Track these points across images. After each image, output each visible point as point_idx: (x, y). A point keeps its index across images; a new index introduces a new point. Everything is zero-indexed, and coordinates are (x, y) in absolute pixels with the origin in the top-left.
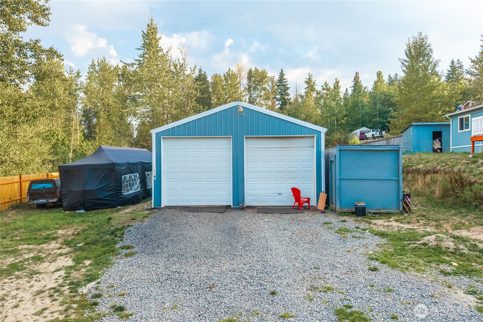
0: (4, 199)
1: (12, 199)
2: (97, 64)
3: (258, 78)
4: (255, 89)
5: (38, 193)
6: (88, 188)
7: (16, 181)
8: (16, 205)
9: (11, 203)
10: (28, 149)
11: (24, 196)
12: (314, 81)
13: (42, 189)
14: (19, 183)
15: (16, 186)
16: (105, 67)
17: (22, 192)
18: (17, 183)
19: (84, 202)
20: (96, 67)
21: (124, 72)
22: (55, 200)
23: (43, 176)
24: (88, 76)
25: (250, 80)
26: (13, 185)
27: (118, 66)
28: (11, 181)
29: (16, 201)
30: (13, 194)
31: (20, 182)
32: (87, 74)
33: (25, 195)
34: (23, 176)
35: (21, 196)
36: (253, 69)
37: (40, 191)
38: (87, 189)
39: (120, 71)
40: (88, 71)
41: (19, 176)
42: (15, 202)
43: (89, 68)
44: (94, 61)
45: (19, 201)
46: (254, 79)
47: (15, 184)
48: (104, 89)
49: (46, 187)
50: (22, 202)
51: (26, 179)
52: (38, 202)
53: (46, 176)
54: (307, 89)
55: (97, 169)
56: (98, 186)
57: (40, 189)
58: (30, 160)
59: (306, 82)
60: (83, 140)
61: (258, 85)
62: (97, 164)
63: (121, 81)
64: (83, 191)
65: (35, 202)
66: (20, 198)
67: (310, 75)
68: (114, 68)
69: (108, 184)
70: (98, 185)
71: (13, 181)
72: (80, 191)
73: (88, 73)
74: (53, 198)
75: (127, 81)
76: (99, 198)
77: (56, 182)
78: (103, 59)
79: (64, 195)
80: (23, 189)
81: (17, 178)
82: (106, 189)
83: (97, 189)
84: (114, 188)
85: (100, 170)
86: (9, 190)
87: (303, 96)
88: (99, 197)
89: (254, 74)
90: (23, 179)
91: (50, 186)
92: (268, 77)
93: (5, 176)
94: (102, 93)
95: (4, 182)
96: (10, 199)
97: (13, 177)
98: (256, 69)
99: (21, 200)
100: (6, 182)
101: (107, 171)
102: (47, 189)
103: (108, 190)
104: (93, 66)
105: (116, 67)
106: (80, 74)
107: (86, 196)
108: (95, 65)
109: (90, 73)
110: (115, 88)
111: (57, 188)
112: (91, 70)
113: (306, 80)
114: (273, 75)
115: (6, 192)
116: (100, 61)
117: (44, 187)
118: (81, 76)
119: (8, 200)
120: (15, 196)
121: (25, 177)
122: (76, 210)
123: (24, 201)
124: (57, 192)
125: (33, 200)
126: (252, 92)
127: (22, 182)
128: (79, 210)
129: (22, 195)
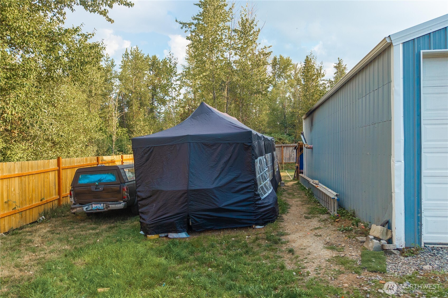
0: (31, 200)
1: (45, 200)
2: (130, 53)
3: (283, 66)
4: (279, 76)
5: (91, 192)
6: (198, 185)
7: (51, 168)
8: (52, 210)
9: (43, 206)
10: (69, 124)
11: (63, 194)
12: (344, 66)
13: (97, 183)
14: (57, 172)
15: (52, 177)
16: (138, 55)
17: (62, 187)
18: (53, 173)
19: (188, 216)
20: (129, 56)
21: (154, 62)
22: (121, 205)
23: (91, 161)
24: (122, 64)
25: (275, 68)
26: (46, 175)
27: (148, 56)
28: (42, 169)
29: (51, 203)
30: (46, 191)
31: (59, 171)
32: (120, 63)
33: (66, 192)
34: (63, 160)
35: (59, 193)
36: (278, 57)
37: (93, 189)
38: (193, 188)
39: (150, 61)
40: (122, 60)
41: (56, 160)
42: (49, 206)
43: (123, 57)
44: (128, 51)
45: (56, 202)
46: (279, 66)
47: (50, 173)
48: (137, 78)
49: (104, 181)
50: (61, 203)
51: (68, 165)
52: (90, 208)
53: (96, 160)
54: (336, 74)
55: (213, 145)
56: (217, 181)
57: (93, 184)
58: (72, 138)
59: (335, 67)
60: (118, 127)
61: (283, 72)
62: (210, 135)
63: (151, 70)
64: (187, 192)
65: (85, 208)
66: (58, 197)
67: (340, 60)
68: (145, 58)
69: (236, 178)
70: (216, 179)
71: (46, 169)
72: (179, 191)
73: (122, 62)
74: (116, 201)
75: (157, 71)
76: (220, 208)
77: (122, 171)
78: (136, 49)
79: (143, 199)
80: (63, 181)
81: (53, 164)
82: (233, 188)
83: (215, 188)
84: (250, 186)
85: (220, 148)
86: (39, 184)
87: (332, 82)
88: (222, 205)
89: (279, 61)
90: (62, 166)
91: (110, 178)
92: (292, 65)
93: (36, 159)
94: (135, 81)
95: (30, 171)
96: (41, 200)
97: (47, 161)
98: (281, 56)
99: (59, 200)
100: (35, 171)
101: (234, 148)
102: (106, 184)
103: (237, 189)
104: (127, 54)
105: (146, 57)
106: (115, 64)
107: (192, 202)
108: (128, 54)
109: (123, 62)
110: (146, 77)
111: (123, 182)
112: (125, 59)
113: (335, 65)
114: (296, 63)
115: (34, 187)
116: (133, 50)
117: (100, 180)
118: (115, 66)
119: (39, 202)
120: (50, 195)
121: (65, 161)
122: (171, 232)
123: (63, 202)
124: (124, 189)
125: (82, 204)
126: (277, 79)
127: (61, 170)
128: (177, 231)
129: (62, 192)
